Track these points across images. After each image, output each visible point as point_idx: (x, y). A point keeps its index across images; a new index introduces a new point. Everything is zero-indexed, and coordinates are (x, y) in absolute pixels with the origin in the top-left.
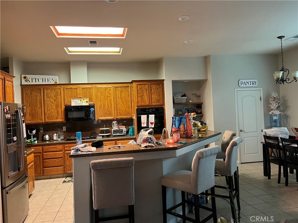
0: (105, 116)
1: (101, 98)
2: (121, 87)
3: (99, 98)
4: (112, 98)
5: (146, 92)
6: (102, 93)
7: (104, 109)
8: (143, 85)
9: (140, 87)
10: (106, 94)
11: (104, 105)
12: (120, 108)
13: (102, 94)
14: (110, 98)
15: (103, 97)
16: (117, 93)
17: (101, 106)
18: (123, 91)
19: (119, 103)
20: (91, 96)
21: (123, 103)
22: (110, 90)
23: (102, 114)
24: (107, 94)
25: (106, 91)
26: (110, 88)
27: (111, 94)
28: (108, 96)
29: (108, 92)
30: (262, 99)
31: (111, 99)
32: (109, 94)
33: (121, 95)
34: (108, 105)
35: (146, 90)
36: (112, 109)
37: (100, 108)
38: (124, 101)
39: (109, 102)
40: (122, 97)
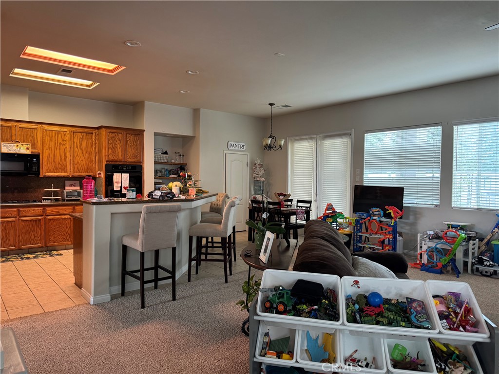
0: (55, 171)
1: (49, 145)
2: (81, 133)
3: (48, 145)
4: (68, 146)
5: (120, 143)
6: (51, 137)
7: (54, 161)
8: (116, 134)
9: (112, 135)
10: (59, 139)
11: (54, 156)
12: (78, 162)
13: (51, 139)
14: (64, 146)
15: (53, 144)
16: (75, 140)
17: (49, 157)
18: (84, 138)
19: (77, 155)
20: (34, 140)
21: (83, 156)
22: (65, 134)
23: (50, 168)
24: (60, 140)
25: (58, 136)
26: (65, 133)
27: (66, 141)
28: (60, 143)
29: (62, 138)
30: (249, 165)
31: (66, 148)
32: (63, 140)
33: (81, 144)
34: (61, 157)
35: (120, 140)
36: (66, 161)
37: (48, 159)
38: (85, 152)
39: (62, 151)
40: (82, 147)
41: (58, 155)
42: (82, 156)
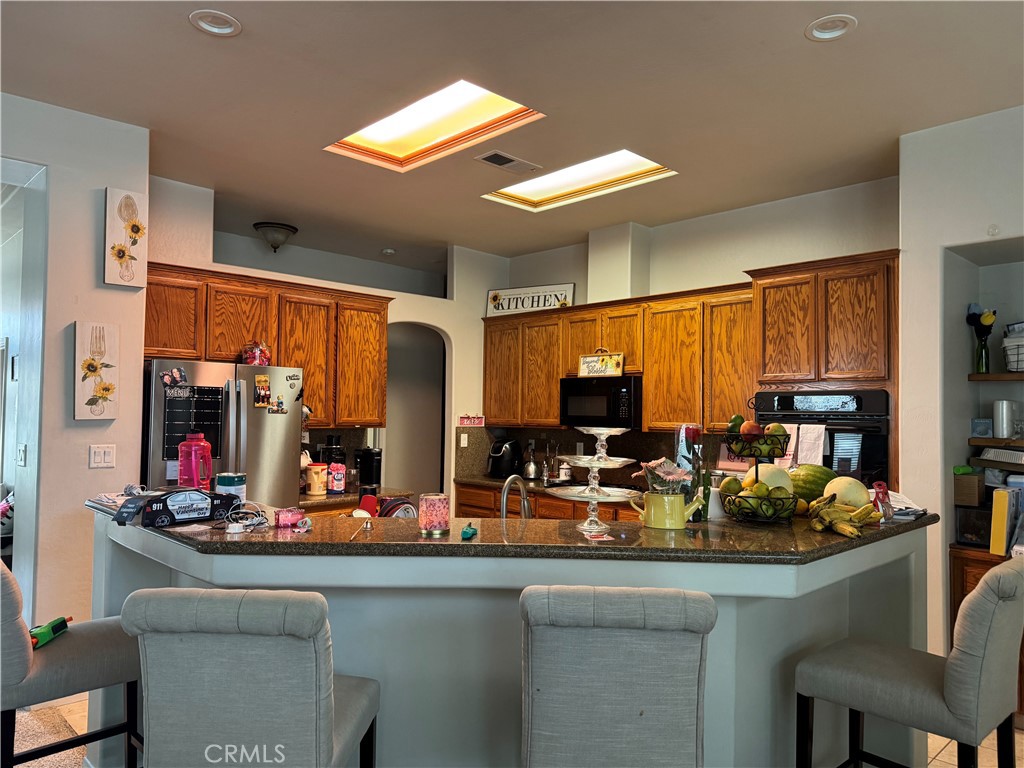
0: (671, 417)
1: (660, 352)
2: (731, 304)
3: (657, 351)
4: (697, 348)
5: (805, 317)
6: (665, 331)
7: (668, 391)
8: (791, 289)
9: (779, 296)
10: (679, 333)
11: (670, 377)
12: (722, 392)
13: (664, 337)
14: (691, 350)
15: (668, 346)
16: (716, 330)
17: (659, 381)
18: (738, 319)
19: (720, 371)
20: (633, 343)
21: (736, 371)
22: (692, 317)
23: (661, 409)
24: (682, 335)
25: (677, 325)
26: (692, 313)
27: (694, 334)
28: (683, 343)
29: (685, 327)
31: (693, 354)
32: (689, 335)
33: (730, 338)
34: (683, 379)
35: (804, 309)
36: (693, 391)
37: (656, 387)
38: (739, 359)
39: (686, 362)
40: (734, 345)
41: (678, 374)
42: (731, 371)
